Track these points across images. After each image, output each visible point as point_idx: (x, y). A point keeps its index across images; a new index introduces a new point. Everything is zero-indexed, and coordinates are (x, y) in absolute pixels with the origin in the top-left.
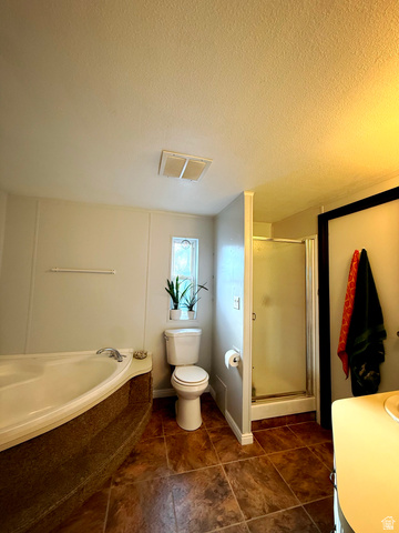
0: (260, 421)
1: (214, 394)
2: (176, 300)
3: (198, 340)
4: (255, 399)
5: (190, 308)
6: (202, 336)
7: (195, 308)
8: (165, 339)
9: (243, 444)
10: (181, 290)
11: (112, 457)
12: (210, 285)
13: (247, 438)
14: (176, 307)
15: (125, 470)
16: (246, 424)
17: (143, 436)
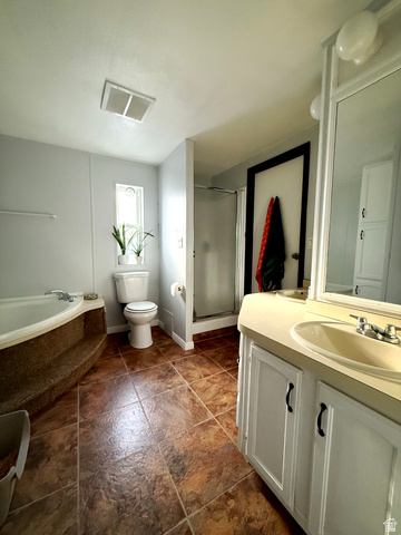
0: (200, 334)
1: (162, 326)
2: (122, 247)
3: (146, 280)
4: (196, 318)
5: (138, 253)
6: (150, 277)
7: (142, 254)
8: (115, 281)
9: (187, 349)
10: (128, 236)
11: (76, 367)
12: (155, 232)
13: (189, 345)
14: (124, 253)
15: (88, 377)
16: (189, 336)
17: (101, 356)
